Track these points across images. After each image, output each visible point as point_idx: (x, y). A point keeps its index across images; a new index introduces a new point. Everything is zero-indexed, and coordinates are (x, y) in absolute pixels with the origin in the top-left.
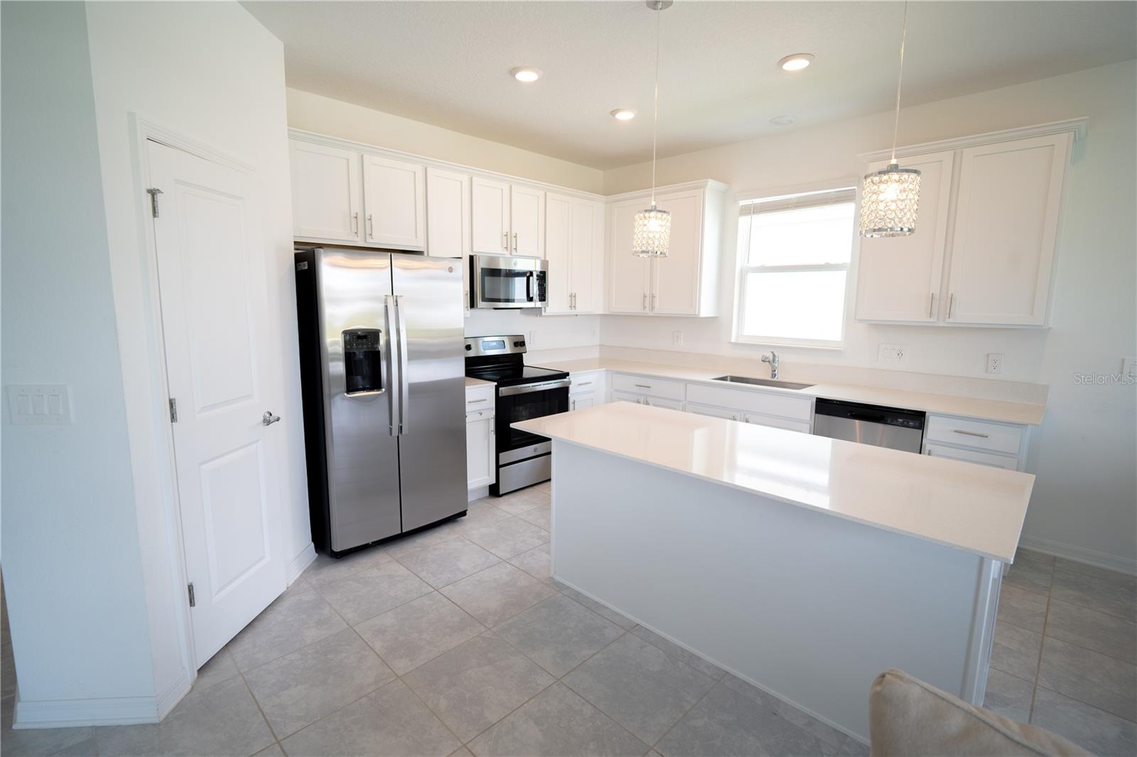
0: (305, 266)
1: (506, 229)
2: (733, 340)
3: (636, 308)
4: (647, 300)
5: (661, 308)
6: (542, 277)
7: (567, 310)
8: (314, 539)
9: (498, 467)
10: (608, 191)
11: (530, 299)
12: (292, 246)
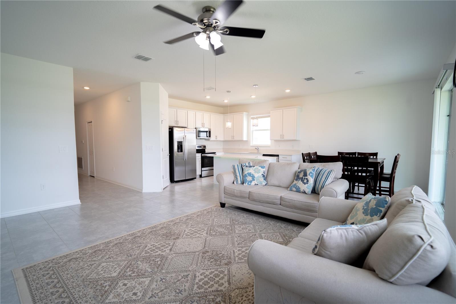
0: (170, 130)
1: (202, 122)
2: (251, 145)
3: (230, 139)
4: (233, 137)
5: (236, 139)
6: (210, 132)
7: (215, 139)
8: (170, 180)
9: (202, 171)
10: (223, 113)
11: (207, 137)
12: (168, 127)
